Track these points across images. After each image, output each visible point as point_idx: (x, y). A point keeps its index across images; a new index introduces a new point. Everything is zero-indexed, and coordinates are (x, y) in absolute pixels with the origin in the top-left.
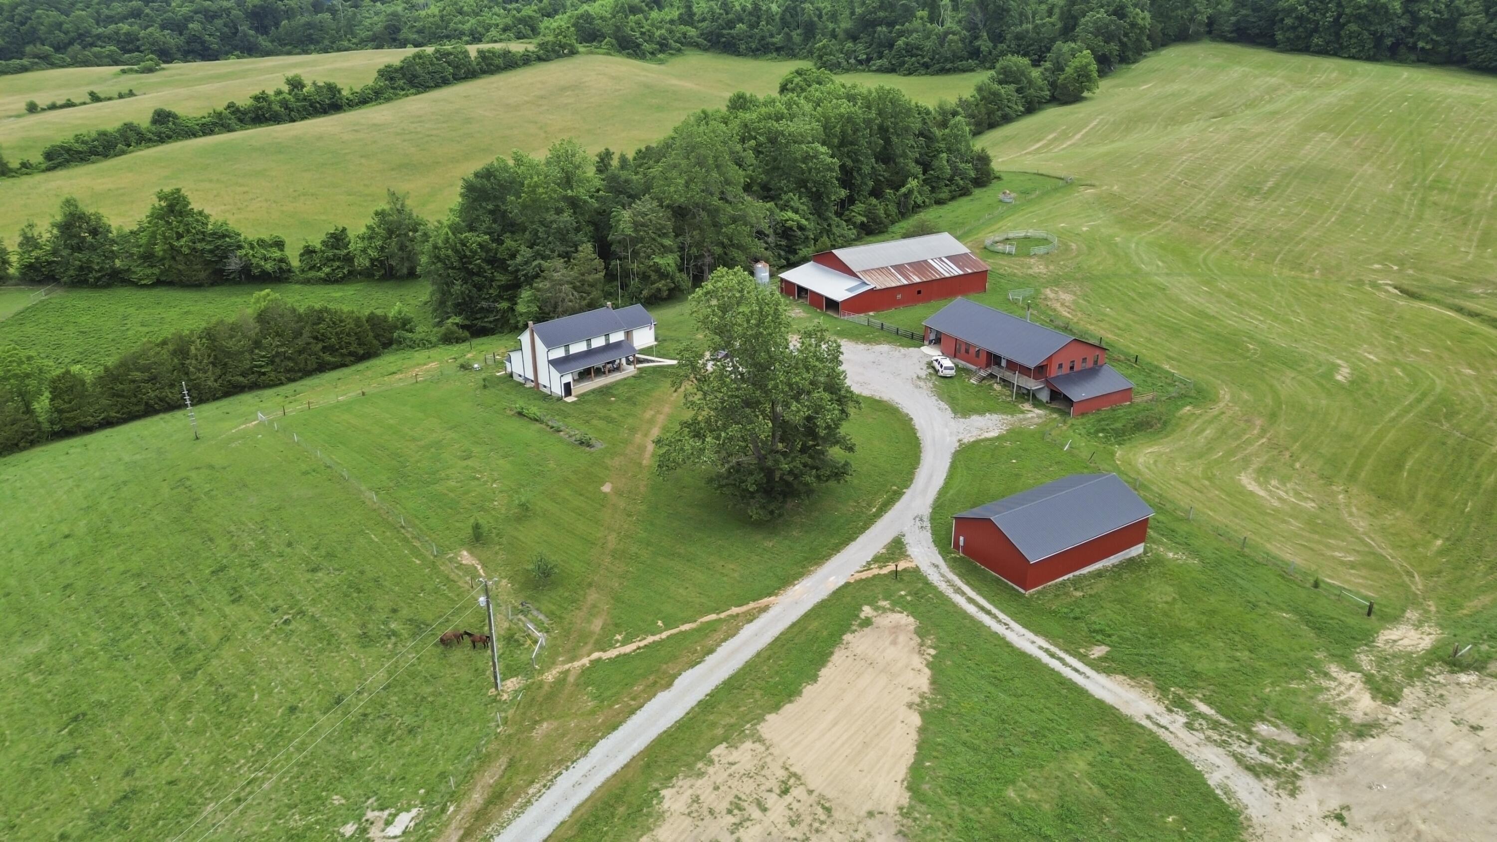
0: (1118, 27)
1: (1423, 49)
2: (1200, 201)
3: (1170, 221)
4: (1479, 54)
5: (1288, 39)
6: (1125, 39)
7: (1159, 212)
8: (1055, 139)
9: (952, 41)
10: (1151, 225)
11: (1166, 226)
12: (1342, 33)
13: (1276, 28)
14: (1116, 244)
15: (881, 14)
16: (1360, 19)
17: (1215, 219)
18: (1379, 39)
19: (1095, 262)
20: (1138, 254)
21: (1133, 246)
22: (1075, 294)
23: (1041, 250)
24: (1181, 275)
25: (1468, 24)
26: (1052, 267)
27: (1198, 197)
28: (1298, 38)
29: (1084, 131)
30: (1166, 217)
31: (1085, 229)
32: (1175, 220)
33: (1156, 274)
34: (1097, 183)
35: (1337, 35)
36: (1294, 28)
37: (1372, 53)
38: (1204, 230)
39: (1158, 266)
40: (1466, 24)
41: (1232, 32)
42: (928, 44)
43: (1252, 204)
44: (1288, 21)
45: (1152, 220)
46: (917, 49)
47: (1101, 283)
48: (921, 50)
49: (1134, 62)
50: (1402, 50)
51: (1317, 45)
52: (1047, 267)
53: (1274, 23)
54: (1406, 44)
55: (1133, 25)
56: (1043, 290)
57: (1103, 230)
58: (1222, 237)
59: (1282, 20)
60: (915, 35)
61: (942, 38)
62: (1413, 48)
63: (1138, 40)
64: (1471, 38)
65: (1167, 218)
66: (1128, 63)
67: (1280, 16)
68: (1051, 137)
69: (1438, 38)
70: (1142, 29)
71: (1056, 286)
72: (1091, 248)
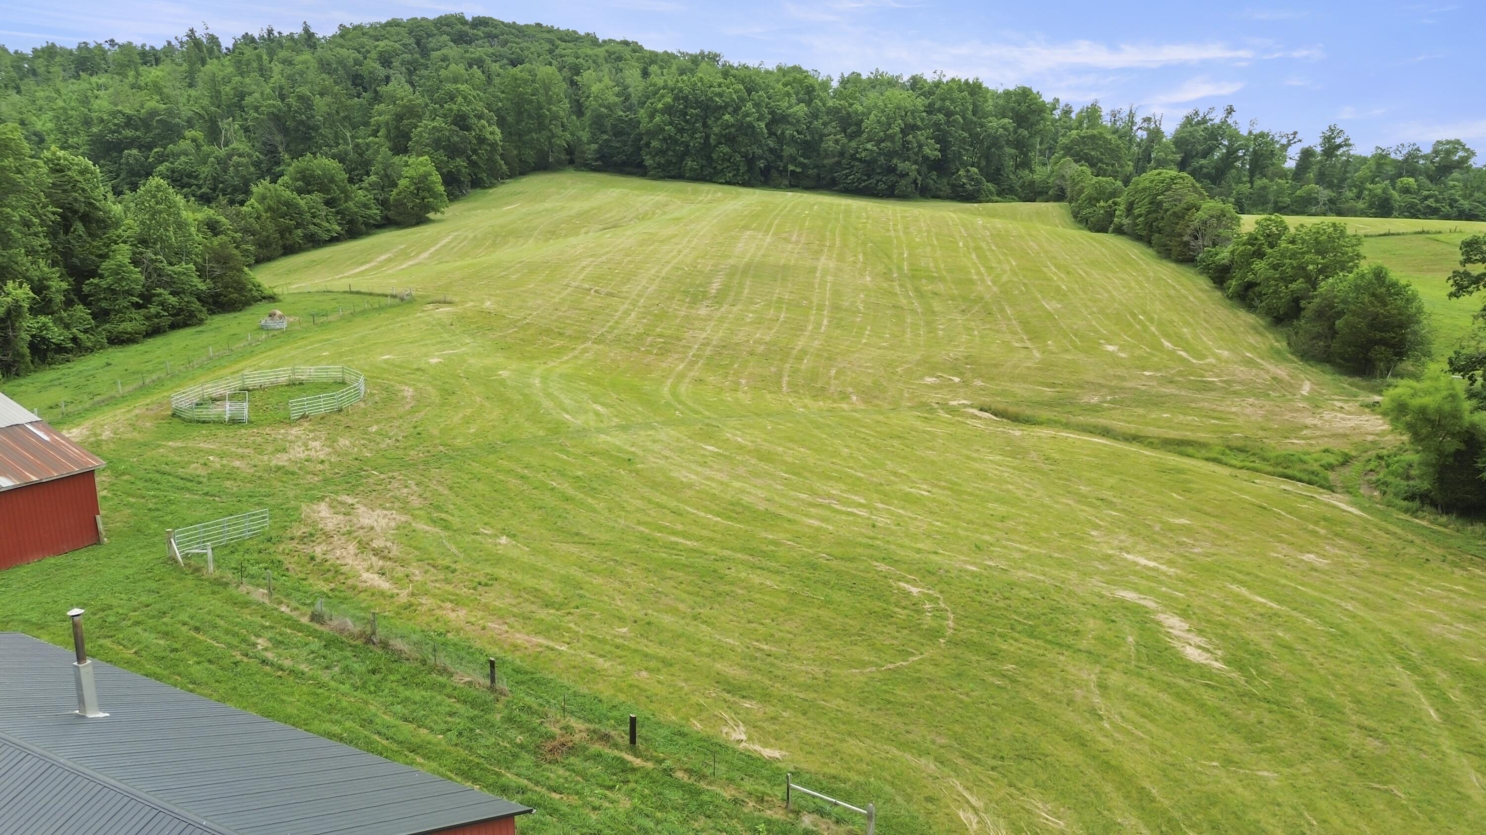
0: (463, 138)
1: (793, 172)
2: (627, 313)
3: (589, 344)
4: (847, 176)
5: (659, 164)
6: (474, 157)
7: (568, 332)
8: (390, 260)
9: (238, 165)
10: (560, 351)
11: (585, 350)
12: (714, 156)
13: (643, 153)
14: (502, 382)
15: (129, 133)
16: (730, 140)
17: (660, 336)
18: (750, 161)
19: (457, 419)
20: (549, 396)
21: (537, 382)
22: (405, 508)
23: (322, 404)
24: (648, 426)
25: (831, 143)
26: (344, 442)
27: (622, 308)
28: (669, 163)
29: (433, 249)
30: (581, 337)
31: (434, 361)
32: (598, 341)
33: (599, 431)
34: (456, 299)
35: (709, 159)
36: (661, 152)
37: (746, 177)
38: (649, 352)
39: (597, 414)
40: (829, 144)
41: (596, 160)
42: (205, 171)
43: (703, 312)
44: (655, 144)
45: (559, 343)
46: (190, 176)
47: (476, 467)
48: (196, 177)
49: (490, 187)
50: (774, 174)
51: (691, 169)
52: (331, 441)
53: (640, 149)
54: (777, 168)
55: (481, 140)
56: (305, 508)
57: (472, 361)
58: (682, 360)
59: (648, 145)
60: (183, 158)
61: (223, 163)
62: (783, 172)
63: (491, 160)
64: (836, 159)
65: (585, 340)
66: (484, 188)
67: (645, 139)
68: (383, 258)
69: (806, 161)
70: (493, 145)
71: (352, 490)
72: (447, 393)
